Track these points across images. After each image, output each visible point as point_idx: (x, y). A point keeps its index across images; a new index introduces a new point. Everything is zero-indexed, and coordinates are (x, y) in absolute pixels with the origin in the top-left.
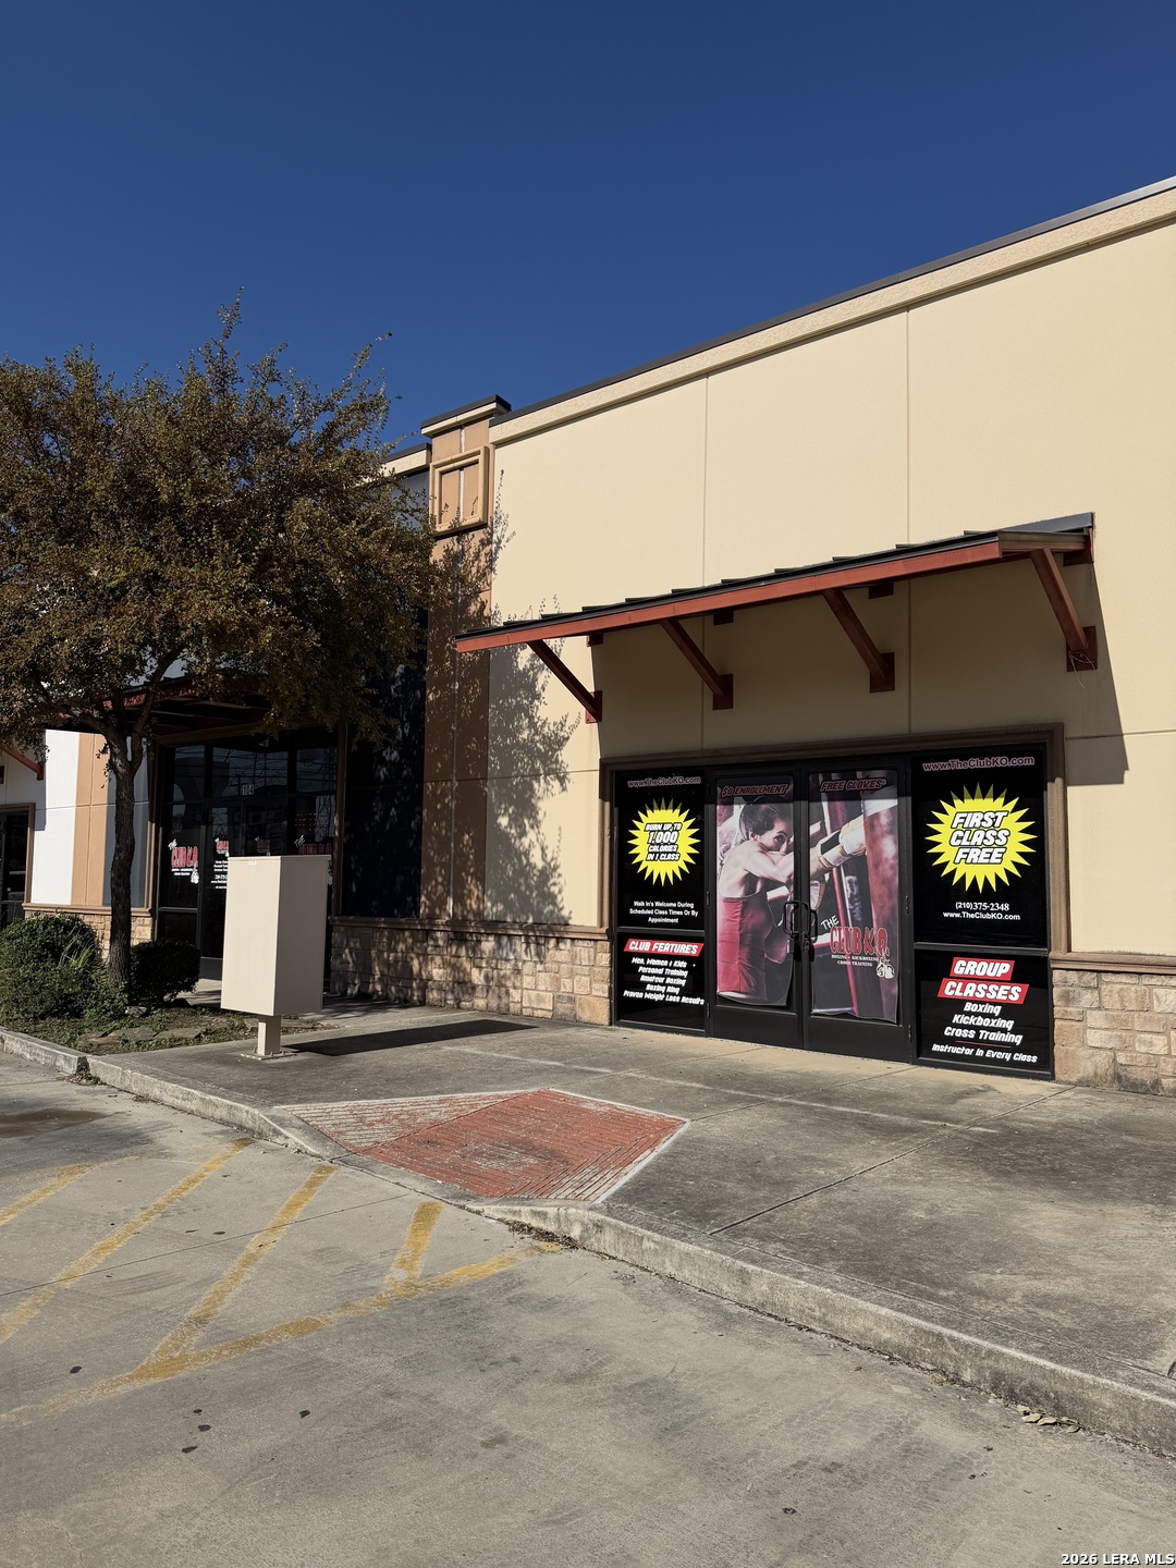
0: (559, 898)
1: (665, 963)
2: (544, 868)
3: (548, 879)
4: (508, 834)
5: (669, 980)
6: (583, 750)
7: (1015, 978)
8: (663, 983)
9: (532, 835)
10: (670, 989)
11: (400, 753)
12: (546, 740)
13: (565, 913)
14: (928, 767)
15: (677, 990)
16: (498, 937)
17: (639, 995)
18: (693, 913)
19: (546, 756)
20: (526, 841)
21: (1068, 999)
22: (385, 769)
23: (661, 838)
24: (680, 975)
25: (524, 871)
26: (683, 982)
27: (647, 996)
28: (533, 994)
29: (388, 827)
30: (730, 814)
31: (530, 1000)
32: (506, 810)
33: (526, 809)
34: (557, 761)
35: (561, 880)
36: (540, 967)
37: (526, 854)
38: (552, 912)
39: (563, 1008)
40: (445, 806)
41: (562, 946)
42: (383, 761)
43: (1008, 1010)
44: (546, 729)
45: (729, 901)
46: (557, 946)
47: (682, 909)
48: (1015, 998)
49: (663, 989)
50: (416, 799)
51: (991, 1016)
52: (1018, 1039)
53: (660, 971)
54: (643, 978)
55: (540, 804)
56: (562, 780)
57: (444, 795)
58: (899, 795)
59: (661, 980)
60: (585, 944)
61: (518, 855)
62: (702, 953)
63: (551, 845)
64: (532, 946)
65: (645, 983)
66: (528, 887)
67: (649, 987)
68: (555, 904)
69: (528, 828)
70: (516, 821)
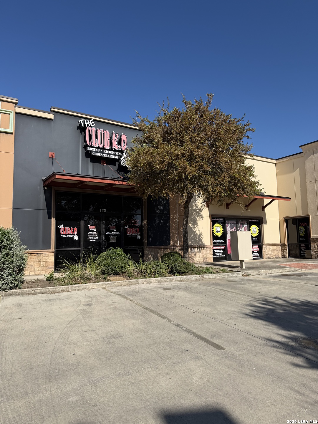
0: (203, 240)
1: (219, 250)
2: (199, 234)
3: (200, 236)
4: (191, 227)
5: (220, 253)
6: (206, 212)
7: (258, 248)
8: (219, 254)
9: (197, 228)
10: (220, 255)
11: (163, 207)
12: (199, 209)
13: (204, 243)
14: (250, 221)
15: (221, 255)
16: (191, 248)
17: (215, 256)
18: (223, 242)
19: (199, 213)
20: (195, 229)
21: (264, 249)
22: (159, 211)
23: (218, 229)
24: (222, 252)
25: (195, 235)
26: (222, 253)
27: (217, 256)
28: (199, 259)
29: (160, 225)
30: (228, 226)
31: (199, 260)
32: (191, 223)
33: (195, 223)
34: (201, 214)
35: (203, 237)
36: (200, 253)
37: (196, 232)
38: (201, 243)
39: (205, 260)
40: (176, 221)
41: (204, 249)
42: (158, 209)
43: (258, 251)
44: (198, 207)
45: (229, 239)
46: (203, 249)
47: (221, 241)
48: (258, 250)
49: (219, 255)
50: (169, 218)
51: (256, 252)
52: (258, 255)
53: (218, 252)
54: (216, 253)
55: (198, 222)
56: (202, 218)
57: (176, 218)
58: (247, 224)
59: (219, 253)
60: (208, 248)
61: (194, 232)
62: (225, 248)
63: (200, 230)
64: (199, 250)
65: (216, 254)
66: (196, 238)
67: (217, 255)
68: (202, 241)
69: (196, 227)
70: (193, 225)
